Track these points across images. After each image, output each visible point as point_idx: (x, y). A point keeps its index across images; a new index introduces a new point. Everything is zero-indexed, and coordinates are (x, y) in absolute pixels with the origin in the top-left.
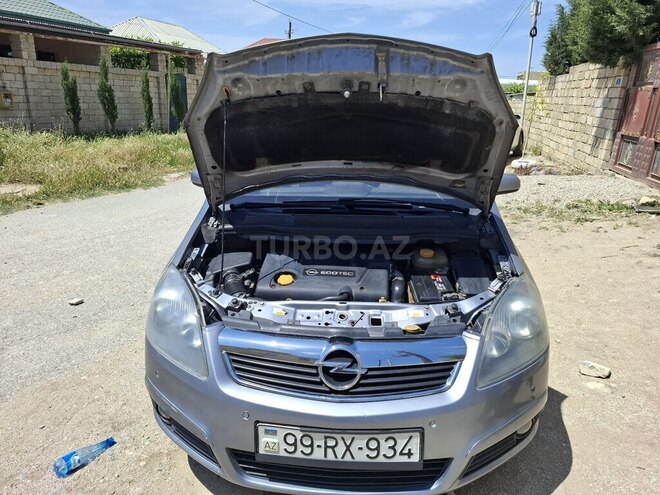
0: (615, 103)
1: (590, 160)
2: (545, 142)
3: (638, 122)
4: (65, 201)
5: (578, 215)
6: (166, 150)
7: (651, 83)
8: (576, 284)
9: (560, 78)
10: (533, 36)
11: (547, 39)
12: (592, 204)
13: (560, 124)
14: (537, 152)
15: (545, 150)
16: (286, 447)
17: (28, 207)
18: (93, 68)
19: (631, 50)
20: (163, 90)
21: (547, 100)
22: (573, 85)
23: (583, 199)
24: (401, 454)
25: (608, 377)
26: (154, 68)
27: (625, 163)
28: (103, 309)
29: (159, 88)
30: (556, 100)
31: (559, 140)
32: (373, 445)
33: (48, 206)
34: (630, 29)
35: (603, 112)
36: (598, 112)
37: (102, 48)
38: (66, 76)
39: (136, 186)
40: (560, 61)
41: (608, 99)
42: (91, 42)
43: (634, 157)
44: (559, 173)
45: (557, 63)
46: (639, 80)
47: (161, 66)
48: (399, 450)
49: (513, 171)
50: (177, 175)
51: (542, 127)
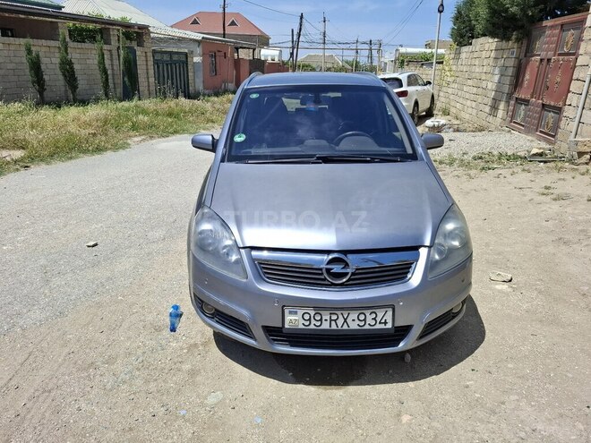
0: (510, 71)
1: (491, 119)
2: (453, 103)
3: (528, 88)
4: (48, 163)
5: (482, 164)
6: (127, 116)
7: (539, 55)
8: (483, 218)
9: (465, 49)
10: (440, 12)
11: (453, 15)
12: (493, 156)
13: (465, 88)
14: (446, 113)
15: (453, 110)
16: (304, 322)
17: (17, 170)
18: (52, 43)
19: (522, 27)
20: (116, 62)
21: (454, 68)
22: (476, 55)
23: (486, 151)
24: (380, 323)
25: (510, 281)
26: (108, 42)
27: (519, 121)
28: (116, 250)
29: (112, 60)
30: (461, 68)
31: (464, 103)
32: (362, 317)
33: (34, 169)
34: (522, 10)
35: (500, 79)
36: (496, 78)
37: (60, 25)
38: (29, 51)
39: (106, 149)
40: (464, 34)
41: (505, 68)
42: (50, 20)
43: (525, 116)
44: (465, 131)
45: (462, 36)
46: (529, 52)
47: (114, 40)
48: (378, 320)
49: (427, 129)
50: (139, 139)
51: (450, 91)
